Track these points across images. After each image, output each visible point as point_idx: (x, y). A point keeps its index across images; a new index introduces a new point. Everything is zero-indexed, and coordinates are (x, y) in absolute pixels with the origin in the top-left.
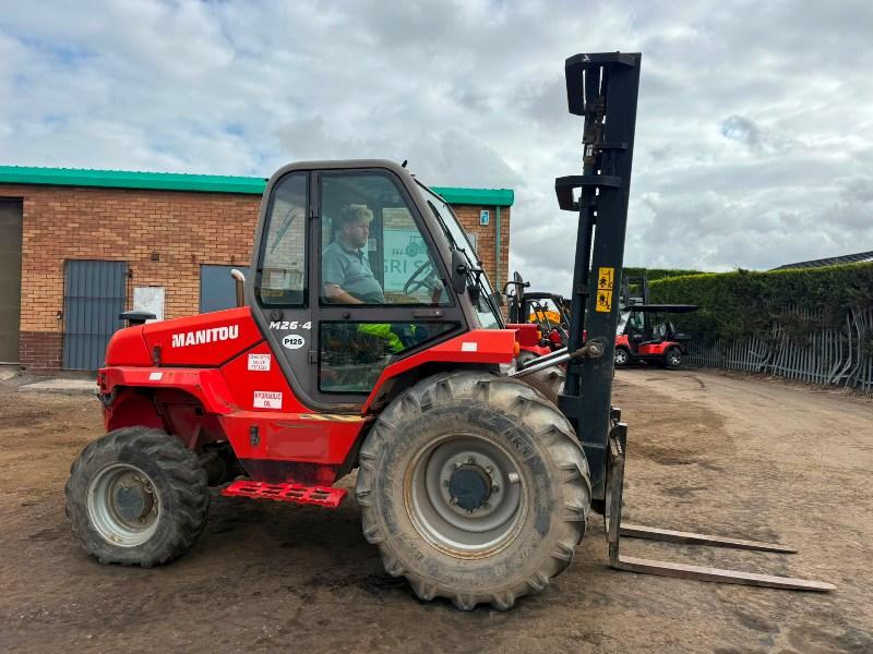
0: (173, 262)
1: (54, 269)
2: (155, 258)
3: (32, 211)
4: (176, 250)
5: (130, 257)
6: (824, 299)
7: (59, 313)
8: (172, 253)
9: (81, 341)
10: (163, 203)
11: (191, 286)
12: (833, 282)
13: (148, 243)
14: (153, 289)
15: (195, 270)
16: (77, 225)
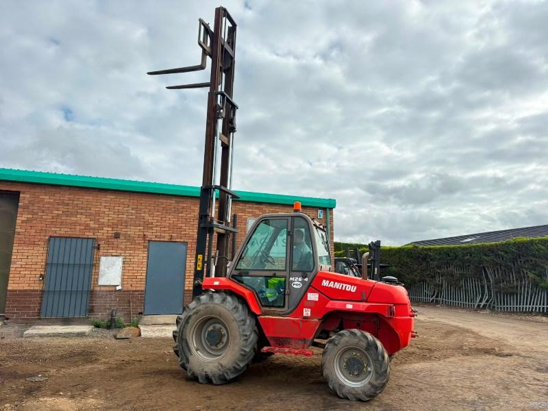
0: (128, 238)
1: (40, 243)
2: (117, 236)
3: (26, 201)
4: (132, 231)
5: (99, 235)
6: (470, 262)
7: (41, 275)
8: (129, 233)
9: (57, 296)
10: (125, 200)
11: (141, 256)
12: (474, 253)
14: (115, 258)
15: (145, 244)
16: (61, 212)
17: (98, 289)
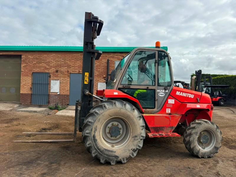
0: (62, 73)
1: (29, 75)
2: (57, 71)
3: (24, 59)
4: (64, 69)
5: (50, 71)
7: (31, 88)
8: (62, 70)
9: (36, 96)
10: (59, 55)
11: (67, 80)
13: (55, 67)
14: (56, 81)
15: (68, 75)
16: (36, 62)
17: (51, 94)
